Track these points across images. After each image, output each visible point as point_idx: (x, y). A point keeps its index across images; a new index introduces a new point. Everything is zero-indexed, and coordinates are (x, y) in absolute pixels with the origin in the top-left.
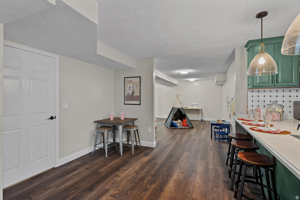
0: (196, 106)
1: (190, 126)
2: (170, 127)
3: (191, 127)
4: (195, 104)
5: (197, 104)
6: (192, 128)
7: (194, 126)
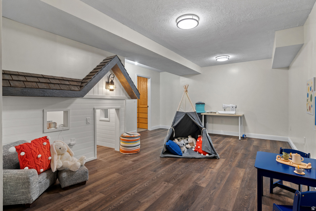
0: (232, 110)
1: (209, 154)
2: (164, 153)
3: (213, 155)
4: (231, 105)
5: (234, 106)
6: (215, 158)
7: (218, 155)
